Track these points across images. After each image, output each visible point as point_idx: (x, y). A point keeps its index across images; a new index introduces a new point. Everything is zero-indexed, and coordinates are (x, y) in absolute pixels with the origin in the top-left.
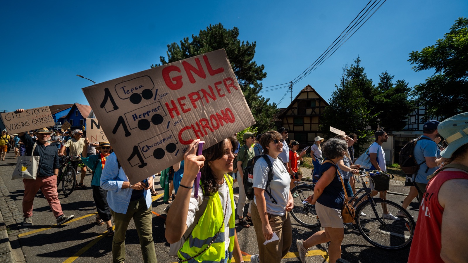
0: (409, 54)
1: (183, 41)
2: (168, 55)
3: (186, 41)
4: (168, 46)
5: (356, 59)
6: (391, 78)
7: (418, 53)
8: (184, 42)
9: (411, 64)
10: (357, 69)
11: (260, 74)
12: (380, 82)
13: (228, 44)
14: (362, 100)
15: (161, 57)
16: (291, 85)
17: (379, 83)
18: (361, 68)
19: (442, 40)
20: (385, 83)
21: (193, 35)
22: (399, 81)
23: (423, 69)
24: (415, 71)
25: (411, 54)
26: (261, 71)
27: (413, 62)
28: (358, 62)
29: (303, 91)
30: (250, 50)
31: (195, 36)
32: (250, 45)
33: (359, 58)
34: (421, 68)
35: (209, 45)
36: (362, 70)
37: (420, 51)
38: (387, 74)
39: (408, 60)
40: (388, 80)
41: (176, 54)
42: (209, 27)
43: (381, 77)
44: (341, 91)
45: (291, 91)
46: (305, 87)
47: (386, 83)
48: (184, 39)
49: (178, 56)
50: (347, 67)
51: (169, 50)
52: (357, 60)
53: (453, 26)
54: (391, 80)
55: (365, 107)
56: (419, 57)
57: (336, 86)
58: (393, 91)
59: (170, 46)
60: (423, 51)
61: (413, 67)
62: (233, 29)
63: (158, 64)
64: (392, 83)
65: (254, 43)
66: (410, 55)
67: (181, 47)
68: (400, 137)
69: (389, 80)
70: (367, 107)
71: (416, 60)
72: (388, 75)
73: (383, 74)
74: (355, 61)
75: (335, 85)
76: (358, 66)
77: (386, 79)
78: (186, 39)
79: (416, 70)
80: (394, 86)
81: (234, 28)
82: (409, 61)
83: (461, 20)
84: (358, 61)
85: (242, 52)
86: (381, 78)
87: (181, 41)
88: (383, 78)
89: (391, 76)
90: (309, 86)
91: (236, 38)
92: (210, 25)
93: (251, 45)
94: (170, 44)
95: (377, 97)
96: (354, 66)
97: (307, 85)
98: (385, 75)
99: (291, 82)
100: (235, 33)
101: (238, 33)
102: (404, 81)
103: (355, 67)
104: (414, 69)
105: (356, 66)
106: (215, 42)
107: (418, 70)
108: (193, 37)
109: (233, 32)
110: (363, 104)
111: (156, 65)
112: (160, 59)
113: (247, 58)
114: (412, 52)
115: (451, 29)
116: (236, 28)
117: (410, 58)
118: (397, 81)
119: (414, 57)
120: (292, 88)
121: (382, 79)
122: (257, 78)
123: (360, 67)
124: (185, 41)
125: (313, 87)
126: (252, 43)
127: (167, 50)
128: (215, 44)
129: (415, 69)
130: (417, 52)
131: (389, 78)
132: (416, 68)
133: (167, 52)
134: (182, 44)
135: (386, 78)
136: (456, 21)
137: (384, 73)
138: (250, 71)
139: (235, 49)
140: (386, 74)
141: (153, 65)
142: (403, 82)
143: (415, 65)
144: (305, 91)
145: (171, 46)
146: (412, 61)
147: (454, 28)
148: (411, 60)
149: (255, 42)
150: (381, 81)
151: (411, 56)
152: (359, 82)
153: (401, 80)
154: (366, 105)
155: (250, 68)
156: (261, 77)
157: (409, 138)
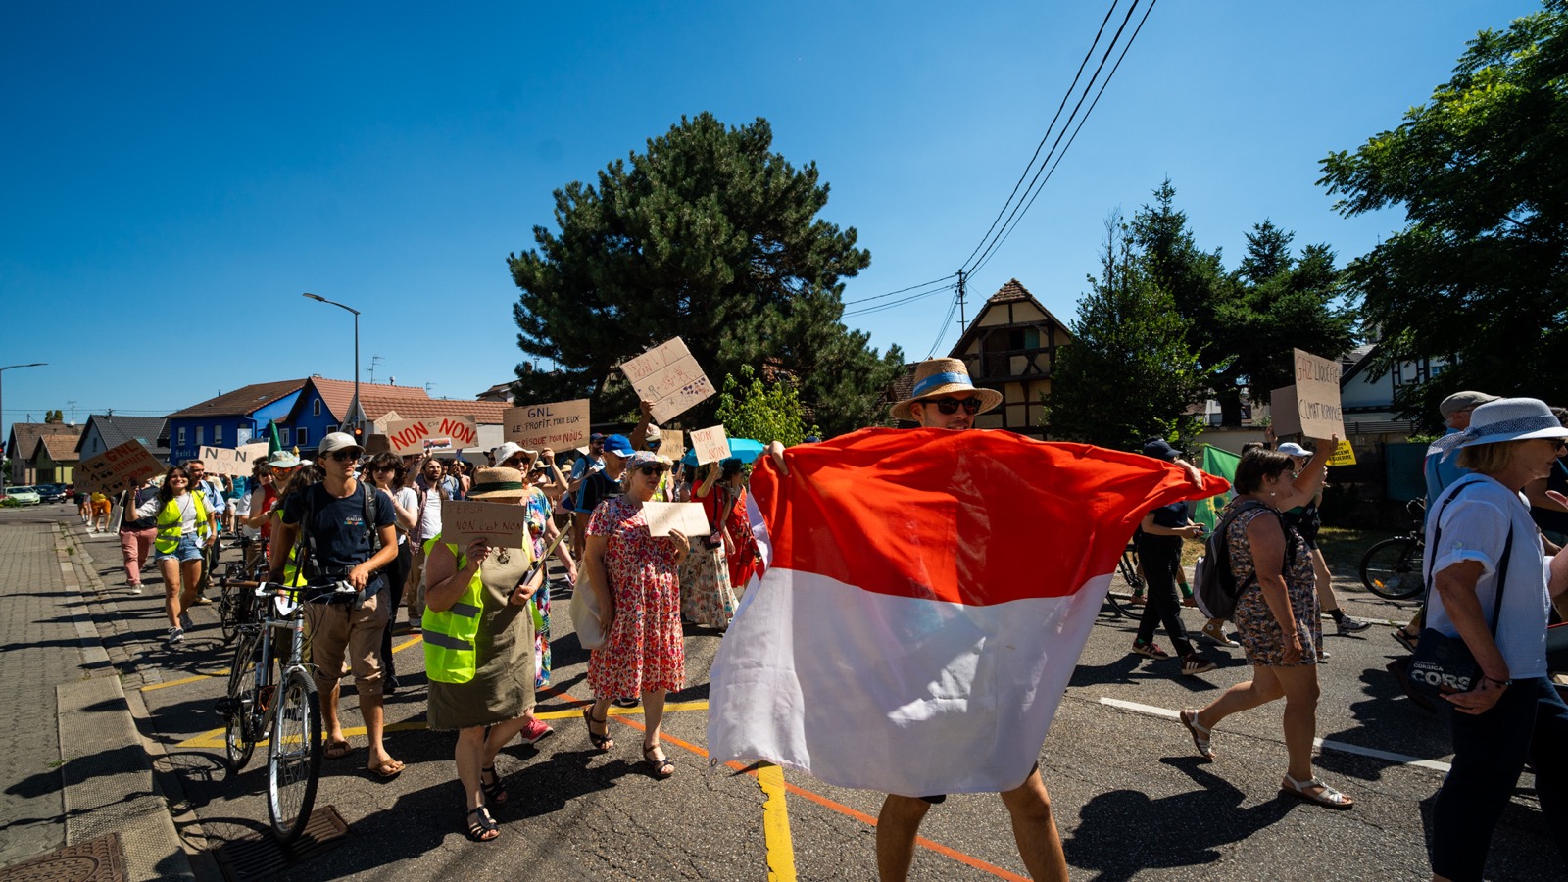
0: (1320, 162)
1: (606, 172)
2: (559, 219)
3: (615, 170)
4: (557, 194)
5: (1159, 188)
6: (1284, 242)
7: (1346, 158)
8: (609, 175)
9: (1328, 194)
10: (1164, 220)
11: (847, 257)
12: (1250, 256)
13: (730, 176)
14: (1177, 321)
15: (536, 230)
16: (962, 284)
17: (1246, 259)
18: (1178, 215)
19: (1422, 110)
20: (1266, 256)
21: (632, 153)
22: (1310, 247)
23: (1369, 207)
24: (1344, 214)
25: (1324, 161)
26: (846, 247)
27: (1334, 187)
28: (1166, 196)
29: (995, 300)
30: (800, 188)
31: (637, 154)
32: (799, 173)
33: (1167, 183)
34: (1363, 205)
35: (671, 185)
36: (1178, 221)
37: (1352, 151)
38: (1271, 228)
39: (1319, 183)
40: (1274, 249)
41: (579, 215)
42: (679, 125)
43: (1250, 238)
44: (1108, 293)
45: (962, 303)
46: (1002, 286)
47: (1270, 259)
48: (610, 165)
49: (585, 221)
50: (1122, 218)
51: (561, 206)
52: (1161, 191)
53: (1462, 60)
54: (1286, 246)
55: (1182, 342)
56: (1352, 169)
57: (1093, 280)
58: (1285, 284)
59: (561, 193)
60: (1364, 152)
61: (1337, 202)
62: (754, 124)
63: (529, 250)
64: (1291, 256)
65: (810, 166)
66: (1326, 164)
67: (601, 192)
68: (1357, 433)
69: (1279, 246)
70: (1187, 344)
71: (1343, 179)
72: (1274, 231)
73: (1257, 227)
74: (1157, 193)
75: (1088, 276)
76: (1166, 210)
77: (1268, 245)
78: (614, 164)
79: (1347, 212)
80: (1295, 265)
81: (757, 119)
82: (1323, 183)
83: (1484, 38)
84: (1167, 193)
85: (775, 195)
86: (1253, 241)
87: (600, 173)
88: (1258, 243)
89: (1286, 233)
90: (1015, 283)
91: (765, 152)
92: (684, 118)
93: (802, 173)
94: (563, 188)
95: (1224, 310)
96: (1153, 211)
97: (1008, 281)
98: (1264, 231)
99: (960, 273)
100: (756, 140)
101: (770, 137)
102: (1327, 248)
103: (1155, 214)
104: (1339, 210)
105: (1160, 211)
106: (689, 173)
107: (1352, 211)
108: (632, 158)
109: (755, 134)
110: (1177, 334)
111: (525, 254)
112: (533, 235)
113: (791, 215)
114: (1330, 156)
115: (1457, 68)
116: (763, 121)
117: (1324, 175)
118: (1305, 249)
119: (1337, 170)
120: (962, 293)
121: (1256, 244)
122: (840, 268)
123: (1174, 212)
124: (612, 172)
125: (1025, 287)
126: (805, 167)
127: (555, 206)
128: (688, 180)
129: (1342, 208)
130: (1344, 153)
131: (1278, 239)
132: (1344, 206)
133: (556, 212)
134: (604, 181)
135: (1268, 242)
136: (1469, 43)
137: (1261, 226)
138: (809, 249)
139: (754, 187)
140: (1267, 227)
141: (512, 255)
142: (1322, 250)
143: (1339, 196)
144: (1001, 299)
145: (564, 194)
146: (1332, 184)
147: (1466, 68)
148: (1327, 180)
149: (813, 164)
150: (1253, 251)
151: (1326, 169)
152: (1162, 262)
153: (1316, 243)
154: (1182, 337)
155: (809, 242)
156: (850, 265)
157: (1386, 434)
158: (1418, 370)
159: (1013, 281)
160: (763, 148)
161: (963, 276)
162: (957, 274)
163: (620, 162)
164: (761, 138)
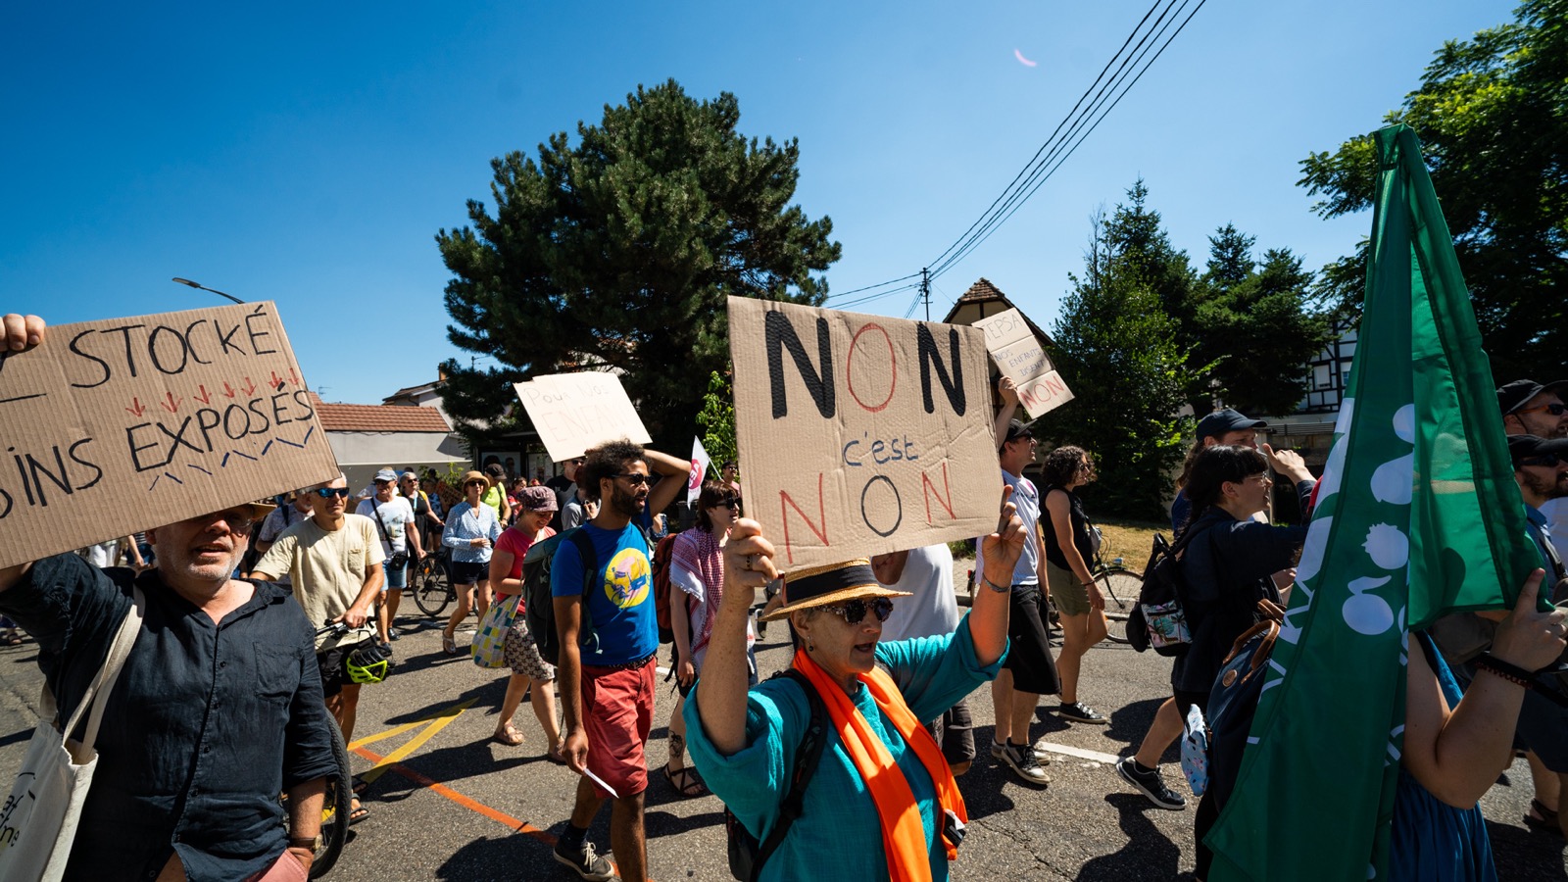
0: (1301, 163)
1: (548, 146)
2: (496, 194)
3: (559, 143)
4: (495, 164)
5: (1132, 187)
6: (1246, 245)
7: (1327, 158)
8: (550, 149)
9: (1309, 195)
10: (1137, 219)
11: (820, 249)
12: (1214, 259)
13: (702, 150)
14: (1159, 320)
15: (471, 204)
16: (926, 283)
17: (1210, 262)
18: (1151, 214)
19: (1400, 114)
20: (1228, 260)
21: (581, 124)
22: (1271, 251)
23: (1348, 210)
24: (1323, 216)
25: (1306, 161)
26: (822, 237)
27: (1315, 188)
28: (1139, 196)
29: (966, 300)
30: (780, 167)
31: (587, 126)
32: (780, 150)
33: (1140, 182)
34: (1341, 207)
35: (638, 155)
36: (1152, 221)
37: (1333, 151)
38: (1234, 231)
39: (1299, 183)
40: (1237, 252)
41: (523, 189)
42: (635, 95)
43: (1214, 242)
44: (1089, 294)
45: (927, 303)
46: (972, 285)
47: (1233, 262)
48: (552, 138)
49: (531, 197)
50: (1105, 215)
51: (500, 178)
52: (1134, 191)
53: (1429, 68)
54: (1248, 250)
55: (1171, 342)
56: (1333, 171)
57: (1073, 278)
58: (1257, 287)
59: (501, 163)
60: (1345, 152)
61: (1316, 204)
62: (718, 99)
63: (461, 228)
64: (1253, 259)
65: (791, 144)
66: (1304, 166)
67: (543, 167)
68: (1286, 435)
69: (1242, 250)
70: (1176, 344)
71: (1322, 181)
72: (1237, 234)
73: (1220, 231)
74: (1130, 193)
75: (1070, 274)
76: (1139, 210)
77: (1230, 248)
78: (557, 137)
79: (1325, 214)
80: (1257, 270)
81: (722, 94)
82: (1302, 185)
83: (1450, 48)
84: (1139, 193)
85: (753, 174)
86: (1215, 244)
87: (541, 146)
88: (1220, 246)
89: (1248, 237)
90: (985, 282)
91: (731, 131)
92: (640, 87)
93: (784, 152)
94: (502, 157)
95: (1207, 310)
96: (1127, 210)
97: (977, 280)
98: (1226, 235)
99: (925, 271)
100: (725, 113)
101: (737, 114)
102: (1288, 252)
103: (1129, 213)
104: (1318, 211)
105: (1132, 210)
106: (658, 144)
107: (1331, 213)
108: (581, 130)
109: (720, 110)
110: (1164, 335)
111: (456, 232)
112: (467, 210)
113: (769, 196)
114: (1309, 157)
115: (1424, 77)
116: (730, 96)
117: (1305, 175)
118: (1267, 253)
119: (1318, 172)
120: (927, 292)
121: (1220, 247)
122: (811, 262)
123: (1146, 211)
124: (555, 146)
125: (996, 286)
126: (787, 143)
127: (493, 179)
128: (658, 150)
129: (1321, 210)
130: (1325, 154)
131: (1240, 243)
132: (1323, 208)
133: (493, 185)
134: (546, 156)
135: (1231, 245)
136: (1436, 52)
137: (1224, 229)
138: (784, 238)
139: (729, 164)
140: (1230, 230)
141: (442, 232)
142: (1284, 255)
143: (1320, 196)
144: (973, 298)
145: (504, 164)
146: (1312, 185)
147: (1434, 76)
148: (1307, 182)
149: (796, 141)
150: (1218, 255)
151: (1306, 170)
152: (1147, 261)
153: (1278, 248)
154: (1172, 337)
155: (783, 230)
156: (822, 257)
157: (1313, 436)
158: (1331, 375)
159: (983, 280)
160: (728, 126)
161: (928, 275)
162: (921, 273)
163: (563, 136)
164: (728, 115)
